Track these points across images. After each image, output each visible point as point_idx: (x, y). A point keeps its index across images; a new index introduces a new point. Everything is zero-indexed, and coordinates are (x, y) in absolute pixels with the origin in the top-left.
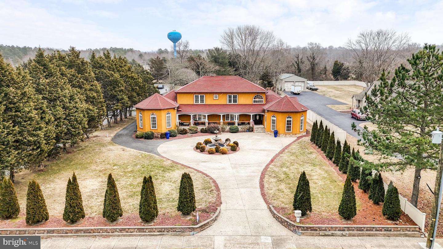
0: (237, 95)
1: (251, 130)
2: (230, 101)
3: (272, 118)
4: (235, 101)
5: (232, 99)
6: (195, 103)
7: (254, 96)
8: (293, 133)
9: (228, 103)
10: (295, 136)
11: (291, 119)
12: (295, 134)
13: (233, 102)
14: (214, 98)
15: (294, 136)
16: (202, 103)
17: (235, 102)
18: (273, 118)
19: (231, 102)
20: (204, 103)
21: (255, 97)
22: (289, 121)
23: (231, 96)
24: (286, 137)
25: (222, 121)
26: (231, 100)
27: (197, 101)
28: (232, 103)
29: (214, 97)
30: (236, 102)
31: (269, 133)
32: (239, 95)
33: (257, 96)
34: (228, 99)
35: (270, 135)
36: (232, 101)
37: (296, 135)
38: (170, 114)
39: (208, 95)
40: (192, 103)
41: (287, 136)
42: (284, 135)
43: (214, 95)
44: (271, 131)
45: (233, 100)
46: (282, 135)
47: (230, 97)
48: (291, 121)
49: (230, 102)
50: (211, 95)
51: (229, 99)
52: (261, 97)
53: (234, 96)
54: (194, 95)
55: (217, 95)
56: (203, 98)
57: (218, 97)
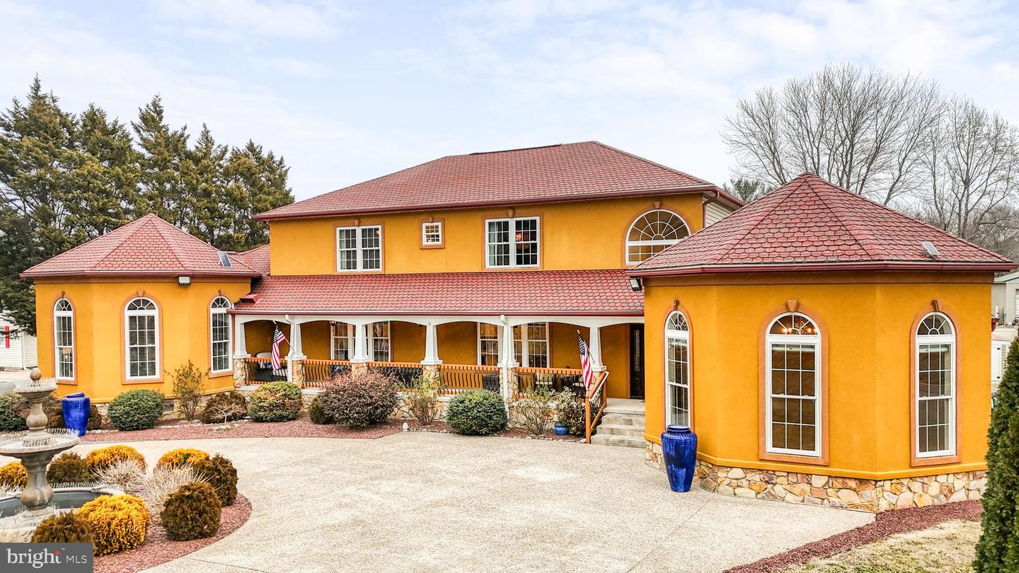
0: (537, 219)
2: (501, 255)
4: (527, 254)
5: (513, 243)
6: (340, 271)
7: (632, 216)
8: (834, 470)
9: (489, 267)
10: (855, 499)
11: (816, 340)
12: (862, 481)
13: (519, 262)
14: (425, 243)
15: (847, 496)
16: (369, 271)
17: (527, 262)
19: (507, 263)
20: (379, 271)
21: (641, 224)
22: (793, 356)
23: (506, 224)
24: (774, 497)
25: (429, 358)
26: (507, 251)
27: (350, 259)
28: (513, 265)
29: (425, 234)
30: (534, 262)
32: (550, 215)
33: (652, 217)
34: (489, 243)
36: (513, 255)
37: (869, 493)
38: (152, 308)
39: (396, 227)
40: (329, 272)
41: (779, 490)
42: (757, 477)
43: (424, 225)
45: (519, 248)
46: (737, 473)
47: (502, 232)
48: (809, 358)
49: (498, 262)
50: (411, 228)
51: (494, 243)
52: (676, 221)
53: (518, 224)
54: (337, 229)
55: (439, 224)
56: (377, 241)
57: (440, 233)
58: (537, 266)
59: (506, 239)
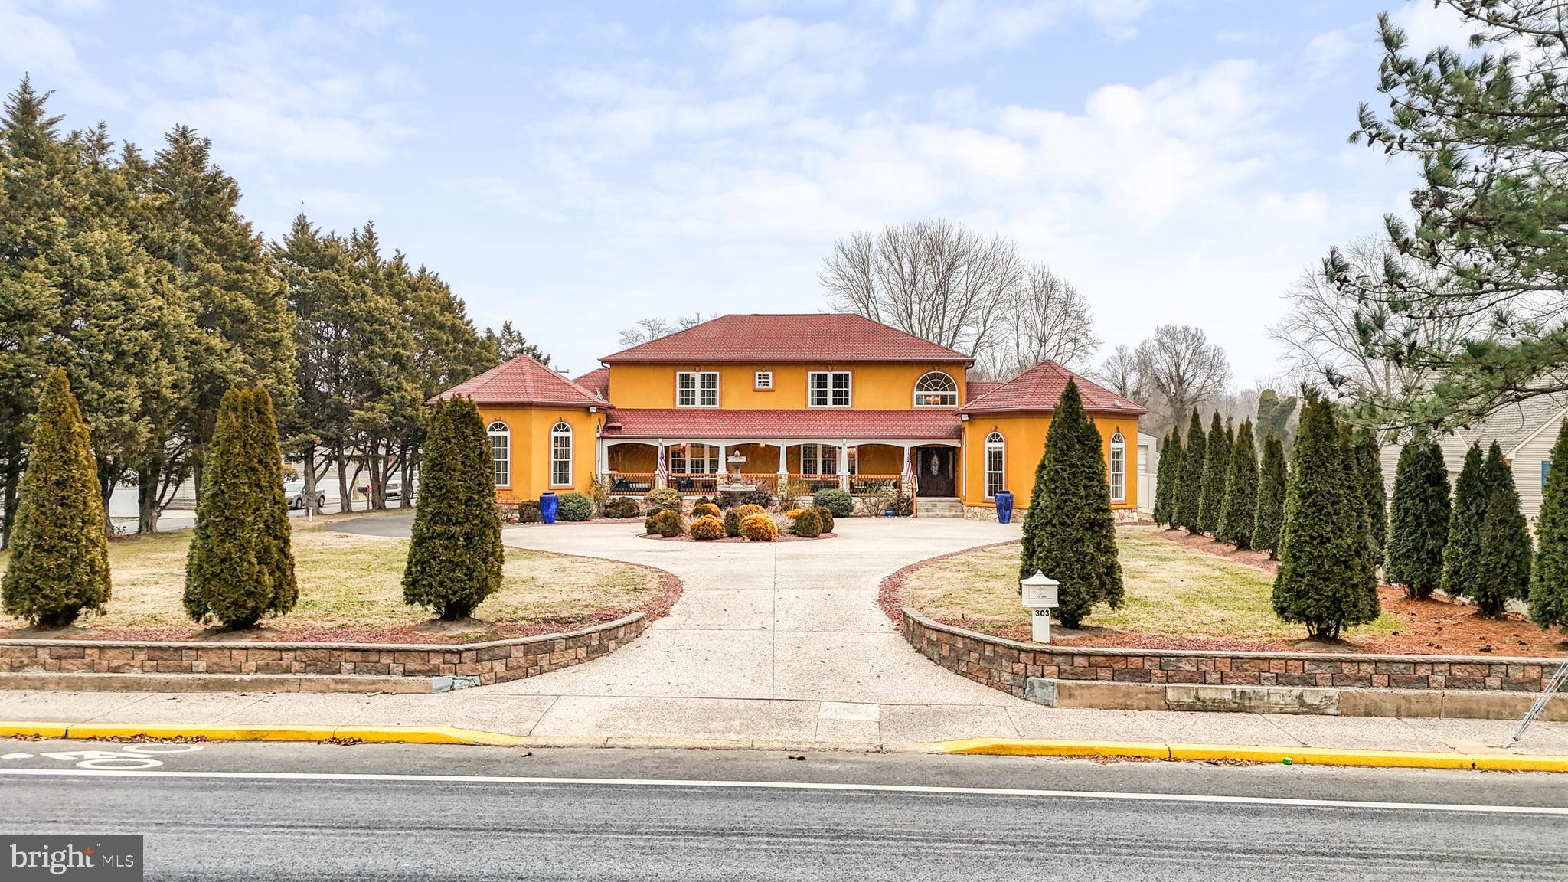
0: (850, 373)
1: (902, 509)
2: (821, 398)
3: (988, 445)
4: (841, 397)
5: (830, 389)
6: (678, 406)
7: (917, 375)
9: (810, 406)
13: (835, 403)
14: (757, 386)
16: (706, 406)
17: (841, 403)
18: (993, 445)
19: (825, 403)
20: (717, 406)
21: (924, 380)
23: (825, 376)
25: (783, 470)
26: (825, 393)
27: (688, 397)
28: (830, 405)
29: (757, 380)
30: (847, 403)
31: (977, 509)
32: (859, 371)
33: (932, 376)
34: (811, 389)
35: (984, 518)
36: (830, 398)
38: (567, 430)
39: (732, 374)
40: (667, 405)
43: (757, 373)
44: (985, 505)
45: (835, 394)
47: (821, 382)
49: (819, 403)
50: (744, 374)
51: (815, 389)
52: (947, 380)
53: (835, 376)
54: (678, 373)
55: (771, 373)
56: (714, 383)
57: (771, 380)
58: (849, 406)
59: (825, 385)
